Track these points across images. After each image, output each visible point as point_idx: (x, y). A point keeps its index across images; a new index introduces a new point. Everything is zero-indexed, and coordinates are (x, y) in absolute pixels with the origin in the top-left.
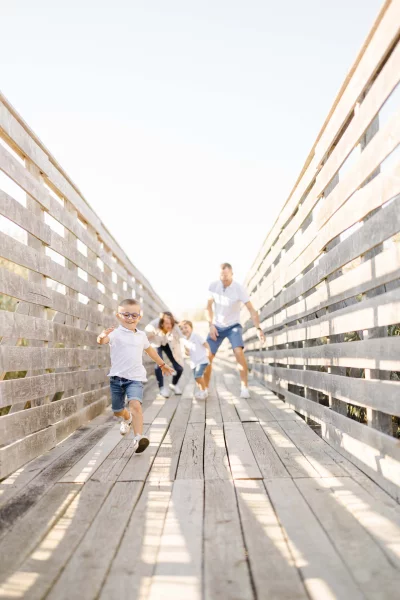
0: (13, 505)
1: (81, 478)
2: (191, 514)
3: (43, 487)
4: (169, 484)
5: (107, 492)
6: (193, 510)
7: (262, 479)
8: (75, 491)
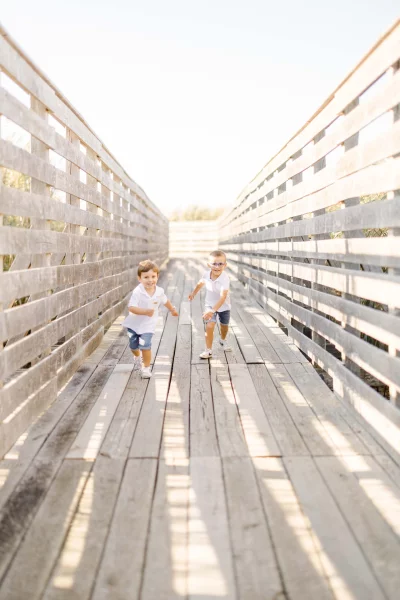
0: (21, 495)
1: (90, 454)
2: (214, 514)
3: (50, 464)
4: (184, 463)
5: (120, 476)
6: (216, 508)
7: (281, 457)
8: (85, 474)
